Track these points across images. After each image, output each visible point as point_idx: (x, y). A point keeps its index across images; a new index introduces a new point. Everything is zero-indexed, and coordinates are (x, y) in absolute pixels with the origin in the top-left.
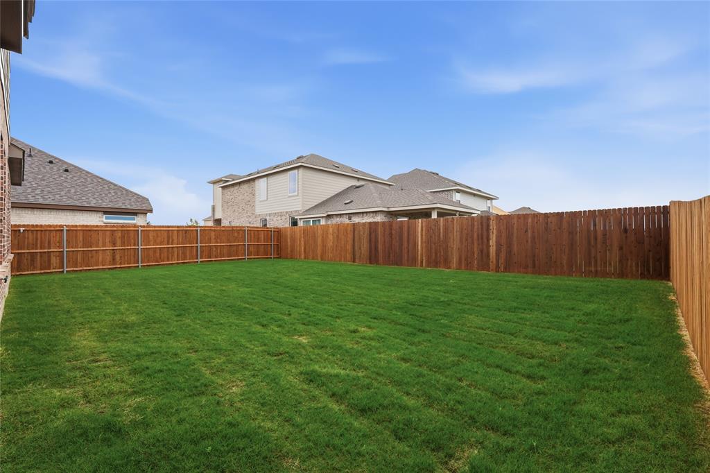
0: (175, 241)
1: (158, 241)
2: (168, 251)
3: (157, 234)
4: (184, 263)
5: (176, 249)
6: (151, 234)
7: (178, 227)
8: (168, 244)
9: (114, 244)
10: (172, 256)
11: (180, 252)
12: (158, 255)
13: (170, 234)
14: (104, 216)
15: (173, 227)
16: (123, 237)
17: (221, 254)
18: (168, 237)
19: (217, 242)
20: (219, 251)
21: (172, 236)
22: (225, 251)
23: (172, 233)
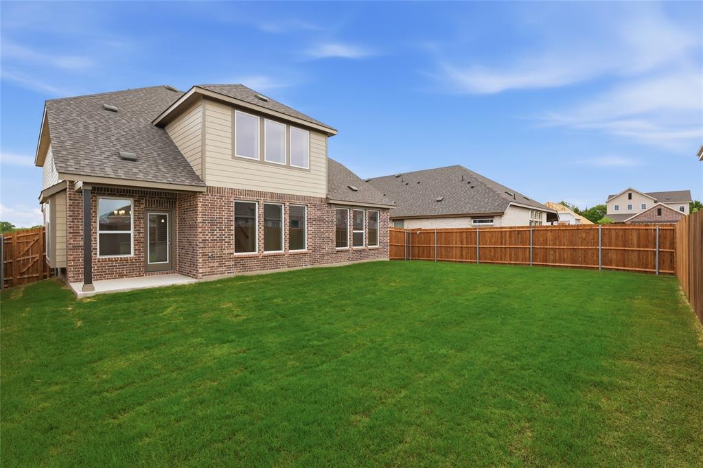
0: (508, 242)
1: (493, 241)
2: (501, 250)
3: (492, 235)
4: (515, 264)
5: (508, 250)
6: (488, 235)
7: (511, 228)
8: (501, 245)
9: (462, 243)
10: (505, 256)
11: (513, 253)
12: (492, 254)
13: (503, 234)
14: (472, 220)
15: (505, 228)
16: (467, 238)
17: (560, 259)
18: (502, 238)
19: (555, 244)
20: (557, 254)
21: (505, 236)
22: (566, 255)
23: (505, 234)
